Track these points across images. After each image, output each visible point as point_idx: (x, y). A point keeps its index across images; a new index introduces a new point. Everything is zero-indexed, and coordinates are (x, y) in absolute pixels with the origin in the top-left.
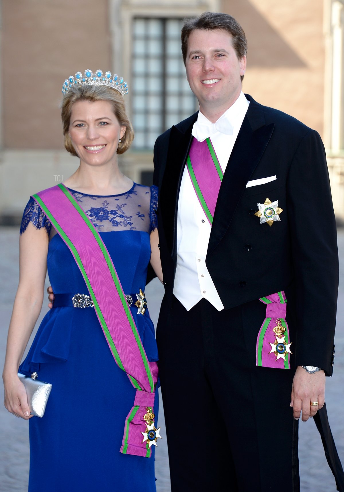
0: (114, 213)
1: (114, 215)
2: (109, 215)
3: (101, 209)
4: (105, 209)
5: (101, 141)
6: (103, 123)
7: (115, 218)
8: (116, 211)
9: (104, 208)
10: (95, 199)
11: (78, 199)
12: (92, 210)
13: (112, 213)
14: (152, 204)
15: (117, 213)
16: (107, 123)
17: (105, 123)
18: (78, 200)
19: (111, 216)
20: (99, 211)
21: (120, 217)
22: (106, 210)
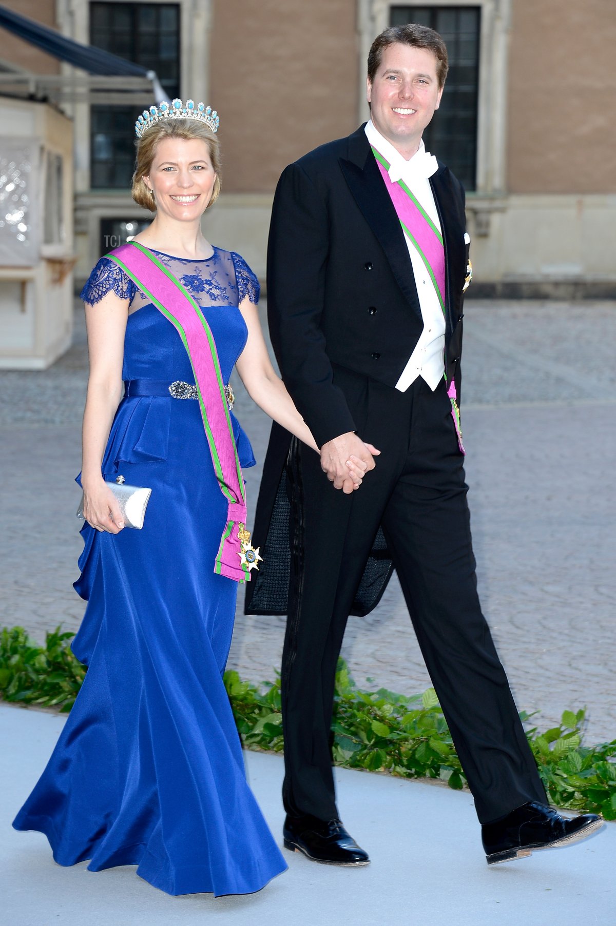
0: (209, 283)
1: (210, 286)
2: (205, 285)
3: (195, 277)
4: (199, 277)
5: (195, 190)
6: (196, 168)
7: (211, 289)
8: (211, 280)
9: (197, 277)
10: (186, 264)
11: (165, 262)
12: (185, 277)
13: (207, 283)
14: (237, 273)
15: (212, 284)
16: (203, 168)
17: (200, 168)
18: (165, 264)
19: (207, 287)
20: (193, 280)
21: (216, 288)
22: (200, 279)
